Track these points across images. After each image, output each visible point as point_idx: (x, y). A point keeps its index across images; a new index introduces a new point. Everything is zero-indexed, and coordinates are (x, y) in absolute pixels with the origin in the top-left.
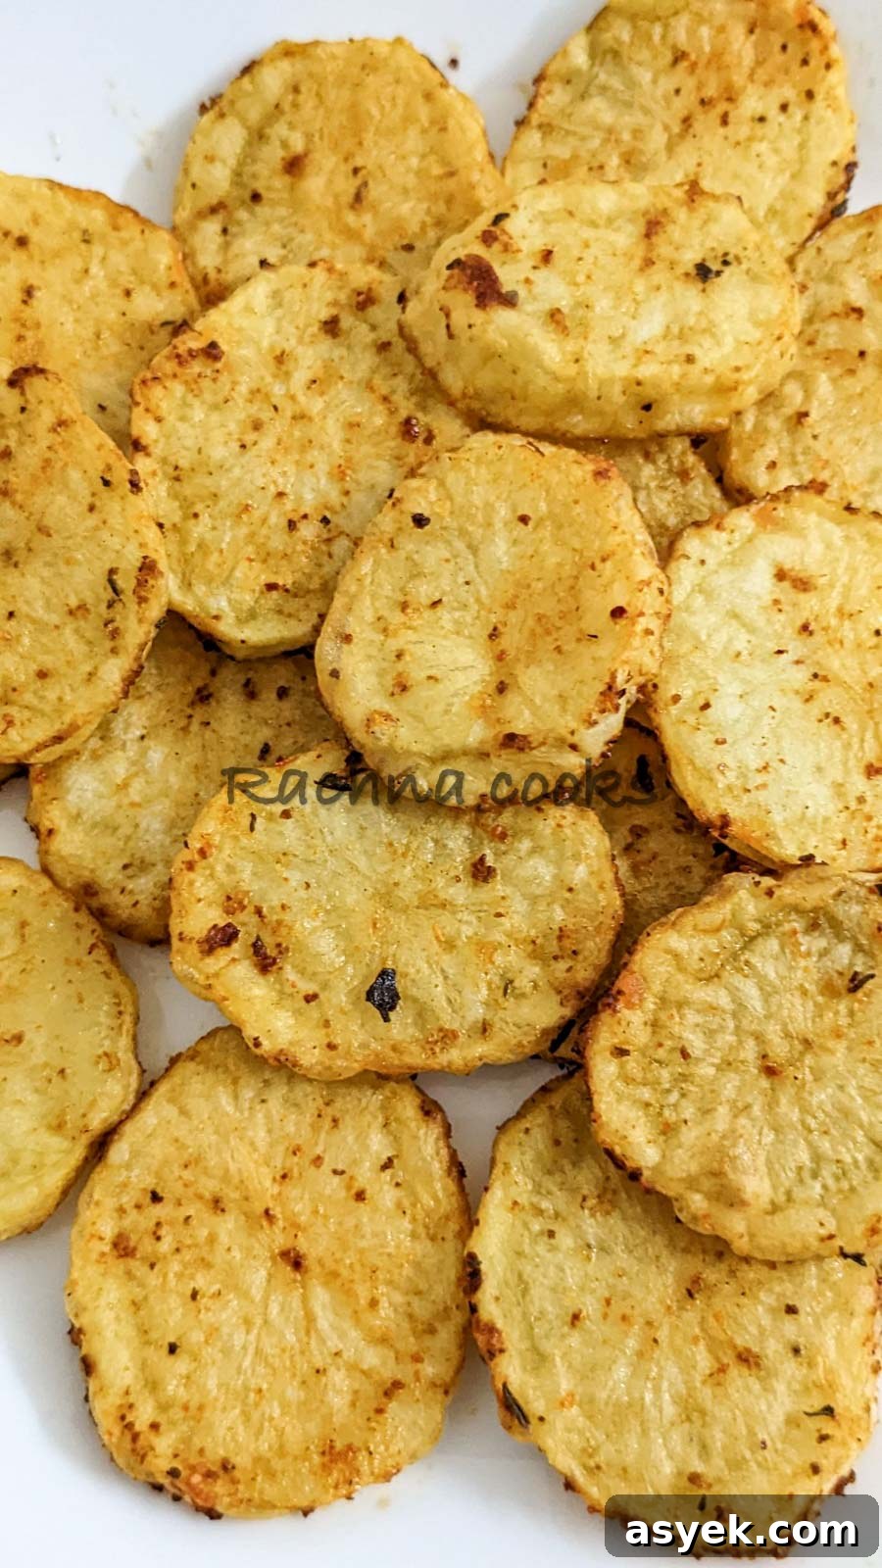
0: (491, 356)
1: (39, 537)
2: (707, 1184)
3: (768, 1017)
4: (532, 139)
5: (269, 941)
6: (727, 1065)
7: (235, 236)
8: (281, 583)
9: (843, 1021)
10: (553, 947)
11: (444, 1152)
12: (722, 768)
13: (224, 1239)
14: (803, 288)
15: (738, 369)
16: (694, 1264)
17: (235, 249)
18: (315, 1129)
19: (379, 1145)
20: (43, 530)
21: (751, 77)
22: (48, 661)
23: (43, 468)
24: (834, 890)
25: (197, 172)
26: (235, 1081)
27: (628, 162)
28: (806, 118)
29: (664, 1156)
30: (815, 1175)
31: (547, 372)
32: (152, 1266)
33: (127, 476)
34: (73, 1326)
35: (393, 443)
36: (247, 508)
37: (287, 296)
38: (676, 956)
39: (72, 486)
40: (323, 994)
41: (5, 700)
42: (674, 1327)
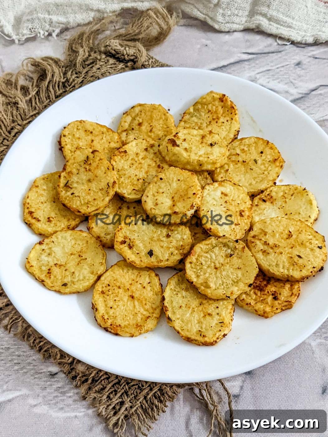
0: (174, 154)
1: (95, 177)
2: (204, 284)
3: (216, 260)
4: (182, 123)
5: (131, 244)
6: (209, 267)
7: (129, 135)
8: (135, 189)
9: (229, 261)
10: (180, 248)
11: (159, 283)
13: (120, 292)
14: (229, 150)
15: (216, 160)
16: (201, 300)
17: (129, 137)
18: (137, 277)
20: (97, 177)
21: (222, 115)
22: (96, 198)
23: (97, 167)
24: (228, 241)
25: (122, 124)
26: (123, 269)
27: (199, 128)
28: (231, 123)
29: (197, 280)
31: (184, 158)
32: (108, 296)
33: (112, 168)
35: (157, 169)
36: (130, 177)
37: (139, 144)
38: (201, 248)
39: (102, 169)
40: (140, 254)
41: (87, 203)
42: (197, 309)
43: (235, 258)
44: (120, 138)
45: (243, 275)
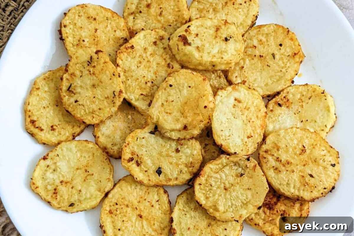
0: (185, 55)
1: (100, 83)
2: (213, 207)
3: (226, 180)
5: (139, 160)
6: (218, 188)
7: (136, 19)
8: (144, 94)
9: (239, 181)
10: (190, 165)
11: (168, 200)
12: (222, 135)
13: (128, 212)
14: (245, 41)
15: (231, 60)
16: (210, 221)
17: (136, 22)
18: (145, 194)
19: (156, 197)
20: (101, 82)
22: (101, 107)
23: (102, 70)
24: (239, 159)
25: (129, 7)
26: (131, 185)
27: (214, 10)
28: (249, 5)
29: (206, 202)
30: (231, 207)
31: (195, 59)
32: (116, 216)
33: (118, 74)
34: (101, 225)
35: (166, 68)
36: (138, 79)
37: (147, 36)
38: (211, 169)
39: (107, 74)
40: (148, 171)
41: (92, 113)
42: (206, 231)
43: (246, 178)
44: (127, 23)
45: (253, 196)
